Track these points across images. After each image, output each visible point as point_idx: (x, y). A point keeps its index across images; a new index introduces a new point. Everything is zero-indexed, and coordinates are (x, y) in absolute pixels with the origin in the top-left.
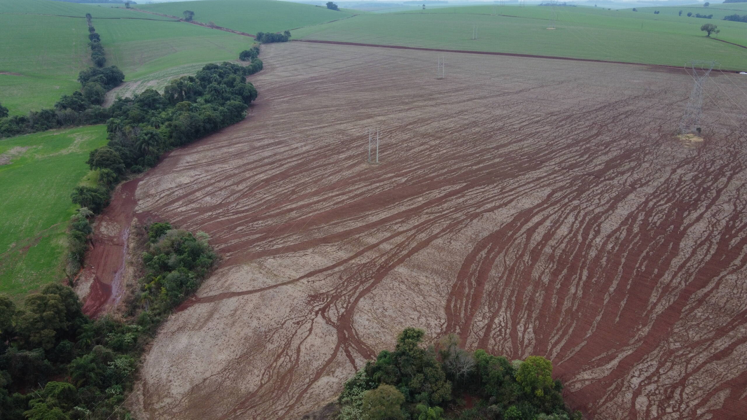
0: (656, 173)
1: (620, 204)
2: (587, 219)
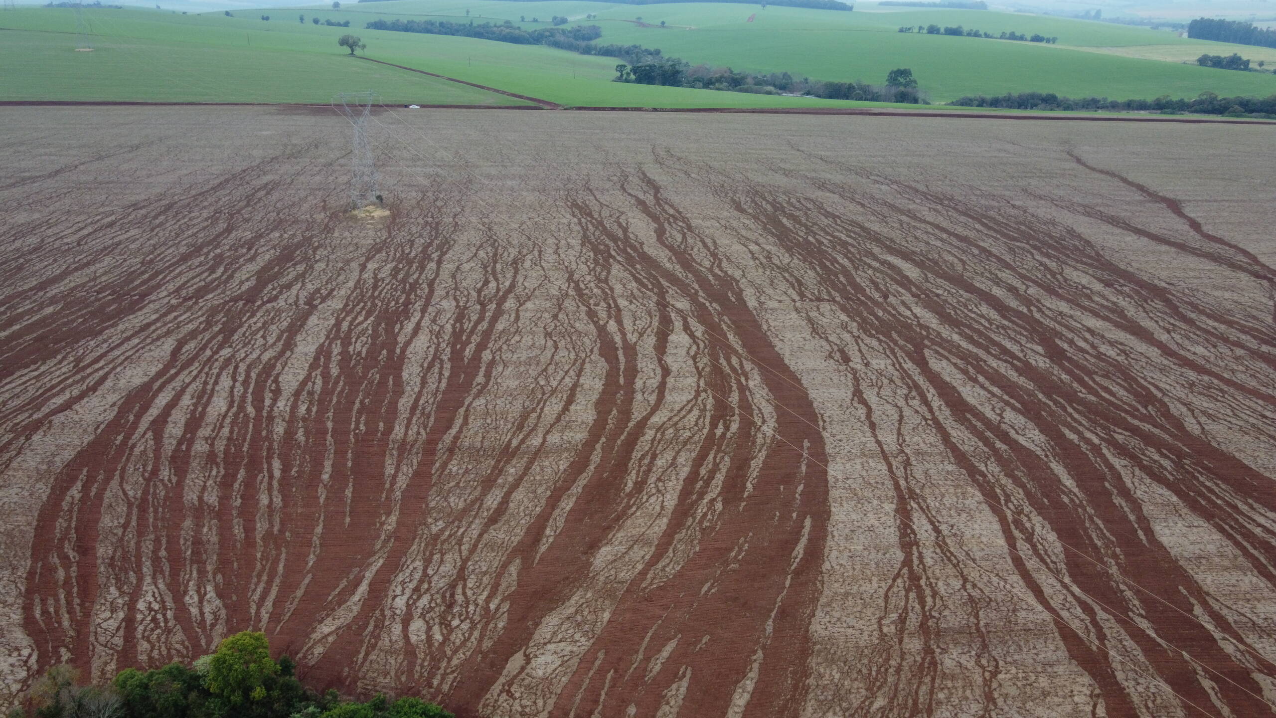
0: (339, 275)
1: (299, 338)
2: (253, 375)
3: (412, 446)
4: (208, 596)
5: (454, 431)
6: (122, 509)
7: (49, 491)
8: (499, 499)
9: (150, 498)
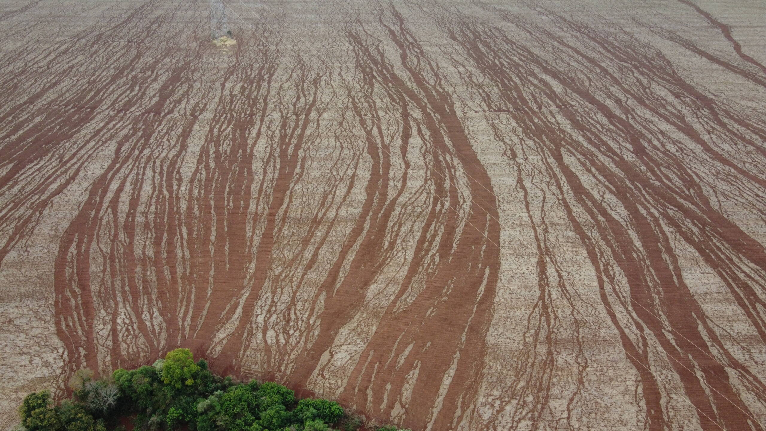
0: (209, 92)
1: (189, 141)
2: (165, 168)
3: (261, 216)
4: (155, 315)
5: (284, 207)
6: (101, 260)
7: (58, 249)
8: (312, 253)
9: (115, 252)
